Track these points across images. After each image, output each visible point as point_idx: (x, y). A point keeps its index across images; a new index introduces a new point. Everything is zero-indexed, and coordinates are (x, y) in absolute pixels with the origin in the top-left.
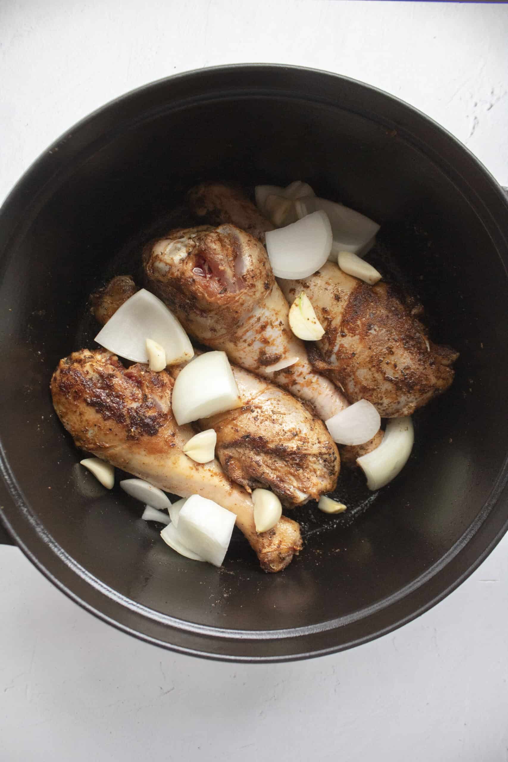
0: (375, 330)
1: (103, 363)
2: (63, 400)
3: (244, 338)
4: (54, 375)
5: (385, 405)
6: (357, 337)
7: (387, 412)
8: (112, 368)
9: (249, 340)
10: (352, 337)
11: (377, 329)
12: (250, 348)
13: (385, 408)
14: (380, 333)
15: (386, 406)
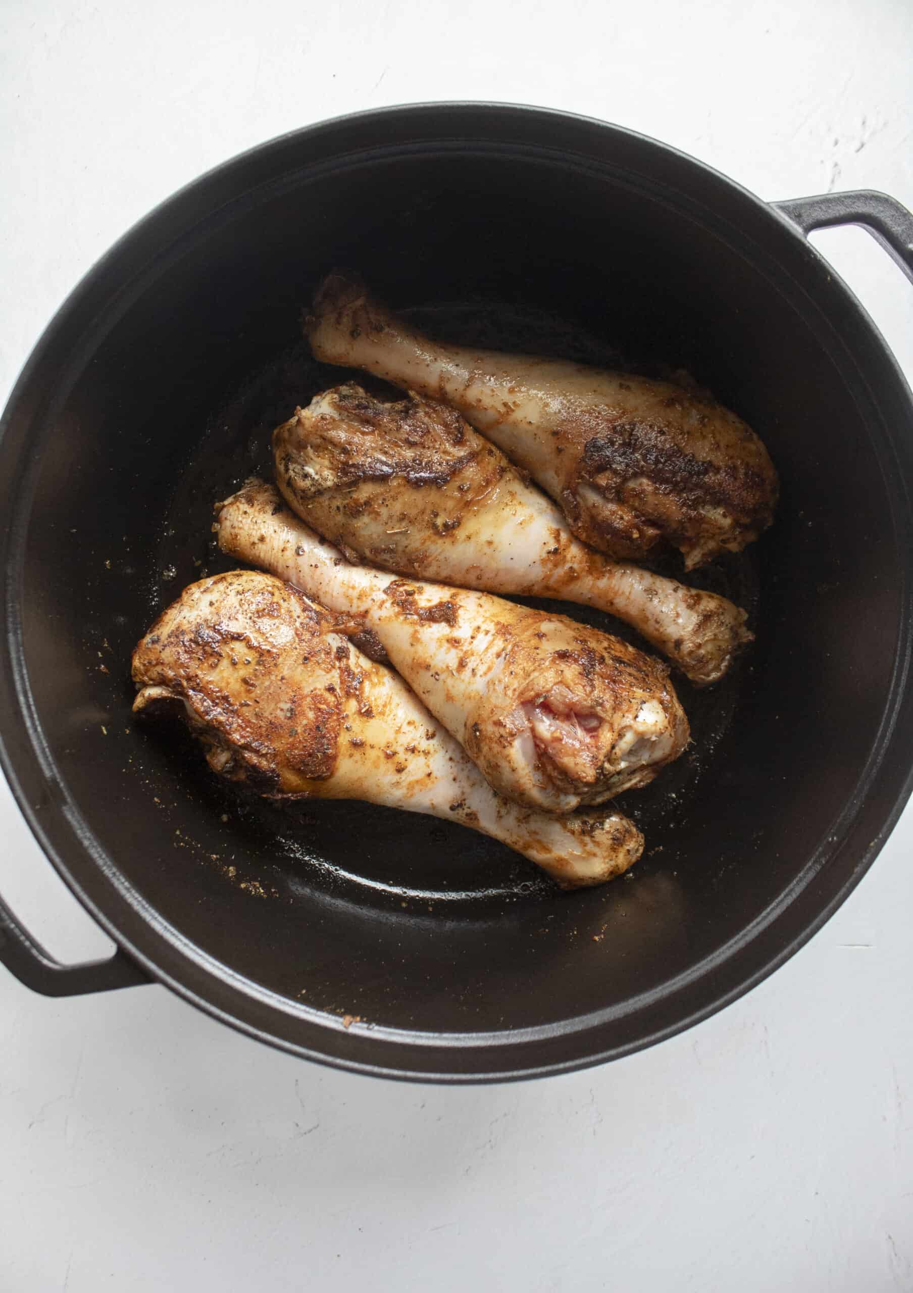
0: (282, 710)
1: (703, 537)
2: (753, 461)
3: (489, 637)
4: (778, 495)
5: (233, 593)
6: (307, 691)
7: (225, 584)
8: (687, 531)
9: (480, 636)
10: (315, 689)
11: (279, 712)
12: (476, 624)
13: (230, 588)
14: (273, 706)
15: (229, 593)
